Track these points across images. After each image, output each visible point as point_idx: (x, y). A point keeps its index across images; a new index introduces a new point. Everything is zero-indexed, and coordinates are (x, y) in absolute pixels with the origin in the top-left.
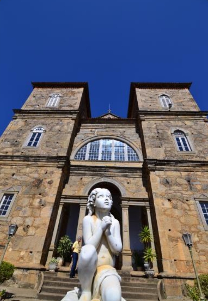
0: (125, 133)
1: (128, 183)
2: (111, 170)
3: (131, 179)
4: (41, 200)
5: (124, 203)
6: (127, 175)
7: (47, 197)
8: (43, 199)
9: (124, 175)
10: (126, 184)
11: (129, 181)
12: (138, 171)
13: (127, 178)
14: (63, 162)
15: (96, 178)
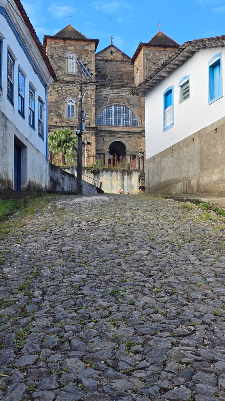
0: (130, 100)
1: (131, 142)
2: (121, 133)
3: (133, 139)
4: (88, 153)
5: (128, 153)
6: (130, 137)
7: (90, 152)
8: (89, 153)
9: (129, 137)
10: (129, 142)
11: (131, 141)
12: (137, 134)
13: (130, 139)
14: (94, 131)
15: (112, 138)
